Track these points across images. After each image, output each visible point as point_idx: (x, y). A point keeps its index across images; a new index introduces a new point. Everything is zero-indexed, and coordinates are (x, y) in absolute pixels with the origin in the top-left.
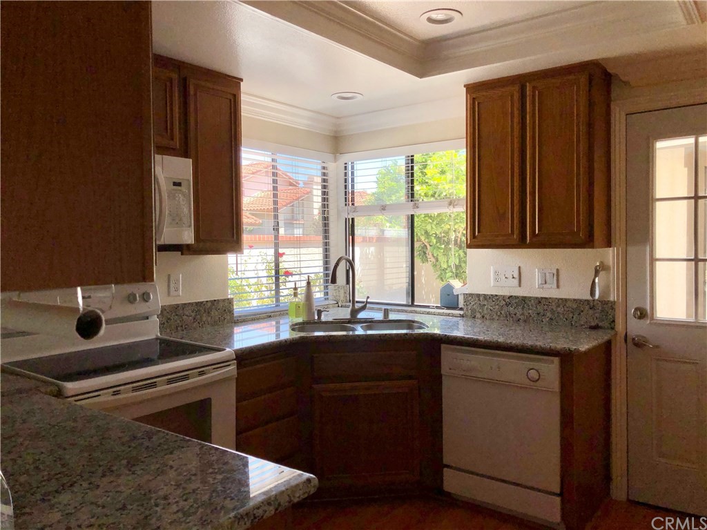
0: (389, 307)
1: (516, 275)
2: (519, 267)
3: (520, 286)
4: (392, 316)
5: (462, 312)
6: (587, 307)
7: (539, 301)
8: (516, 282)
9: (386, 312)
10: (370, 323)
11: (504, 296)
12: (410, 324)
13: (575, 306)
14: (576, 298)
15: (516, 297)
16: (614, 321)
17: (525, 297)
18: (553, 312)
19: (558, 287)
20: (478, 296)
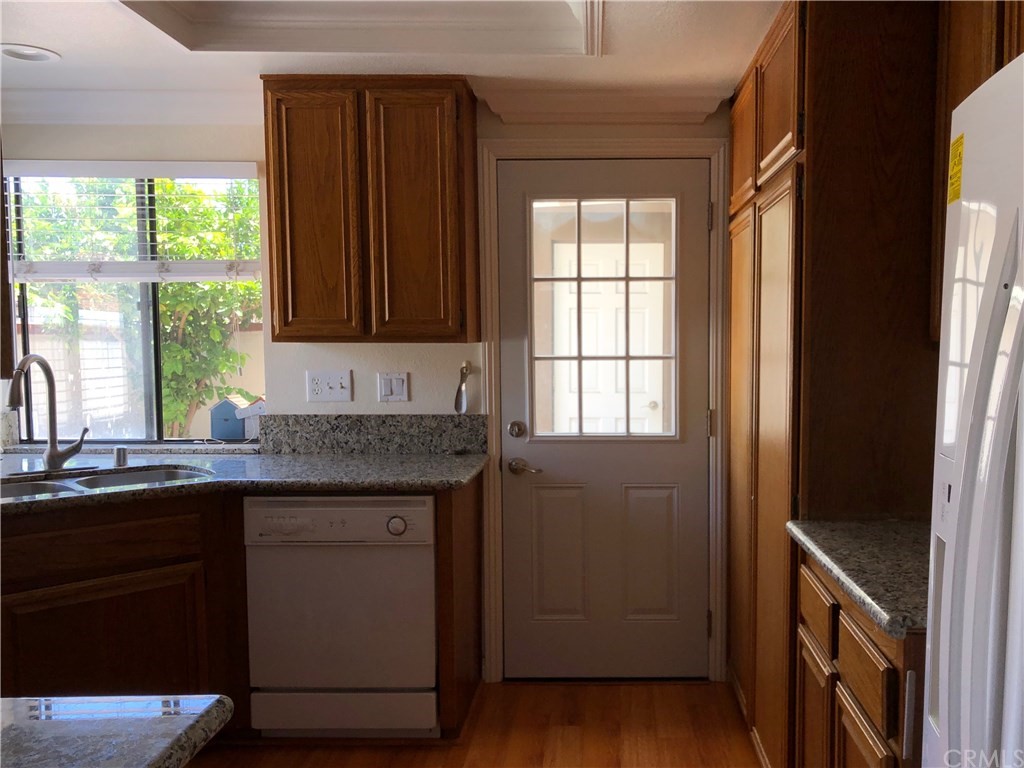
0: (125, 447)
1: (347, 383)
2: (351, 372)
3: (352, 399)
4: (133, 462)
5: (256, 447)
6: (451, 425)
7: (383, 420)
8: (347, 393)
9: (122, 455)
10: (93, 476)
11: (328, 417)
12: (171, 471)
13: (434, 425)
14: (435, 413)
15: (348, 417)
16: (486, 442)
17: (362, 416)
18: (403, 434)
19: (410, 399)
20: (285, 418)
